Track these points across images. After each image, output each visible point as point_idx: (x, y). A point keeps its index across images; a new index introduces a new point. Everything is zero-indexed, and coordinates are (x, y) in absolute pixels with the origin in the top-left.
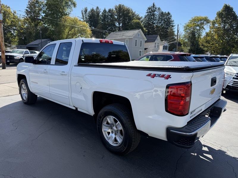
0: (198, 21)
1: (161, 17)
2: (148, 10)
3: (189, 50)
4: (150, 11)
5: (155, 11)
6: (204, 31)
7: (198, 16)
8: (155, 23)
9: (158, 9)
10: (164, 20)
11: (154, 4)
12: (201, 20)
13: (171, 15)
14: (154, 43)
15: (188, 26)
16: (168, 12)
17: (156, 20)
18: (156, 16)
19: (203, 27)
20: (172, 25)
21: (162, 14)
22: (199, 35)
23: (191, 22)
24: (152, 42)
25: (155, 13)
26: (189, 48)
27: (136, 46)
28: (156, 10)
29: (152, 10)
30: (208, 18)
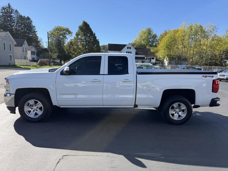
0: (61, 31)
1: (19, 20)
2: (2, 10)
3: (58, 56)
4: (5, 12)
5: (11, 13)
6: (66, 40)
7: (61, 26)
8: (13, 26)
9: (15, 10)
10: (24, 24)
11: (9, 5)
12: (64, 30)
13: (31, 20)
14: (22, 48)
15: (53, 34)
16: (28, 17)
17: (14, 23)
18: (14, 19)
19: (65, 36)
20: (33, 30)
21: (21, 18)
22: (63, 43)
23: (55, 31)
24: (20, 46)
25: (12, 15)
26: (57, 54)
27: (5, 49)
28: (13, 12)
29: (7, 11)
30: (69, 29)
